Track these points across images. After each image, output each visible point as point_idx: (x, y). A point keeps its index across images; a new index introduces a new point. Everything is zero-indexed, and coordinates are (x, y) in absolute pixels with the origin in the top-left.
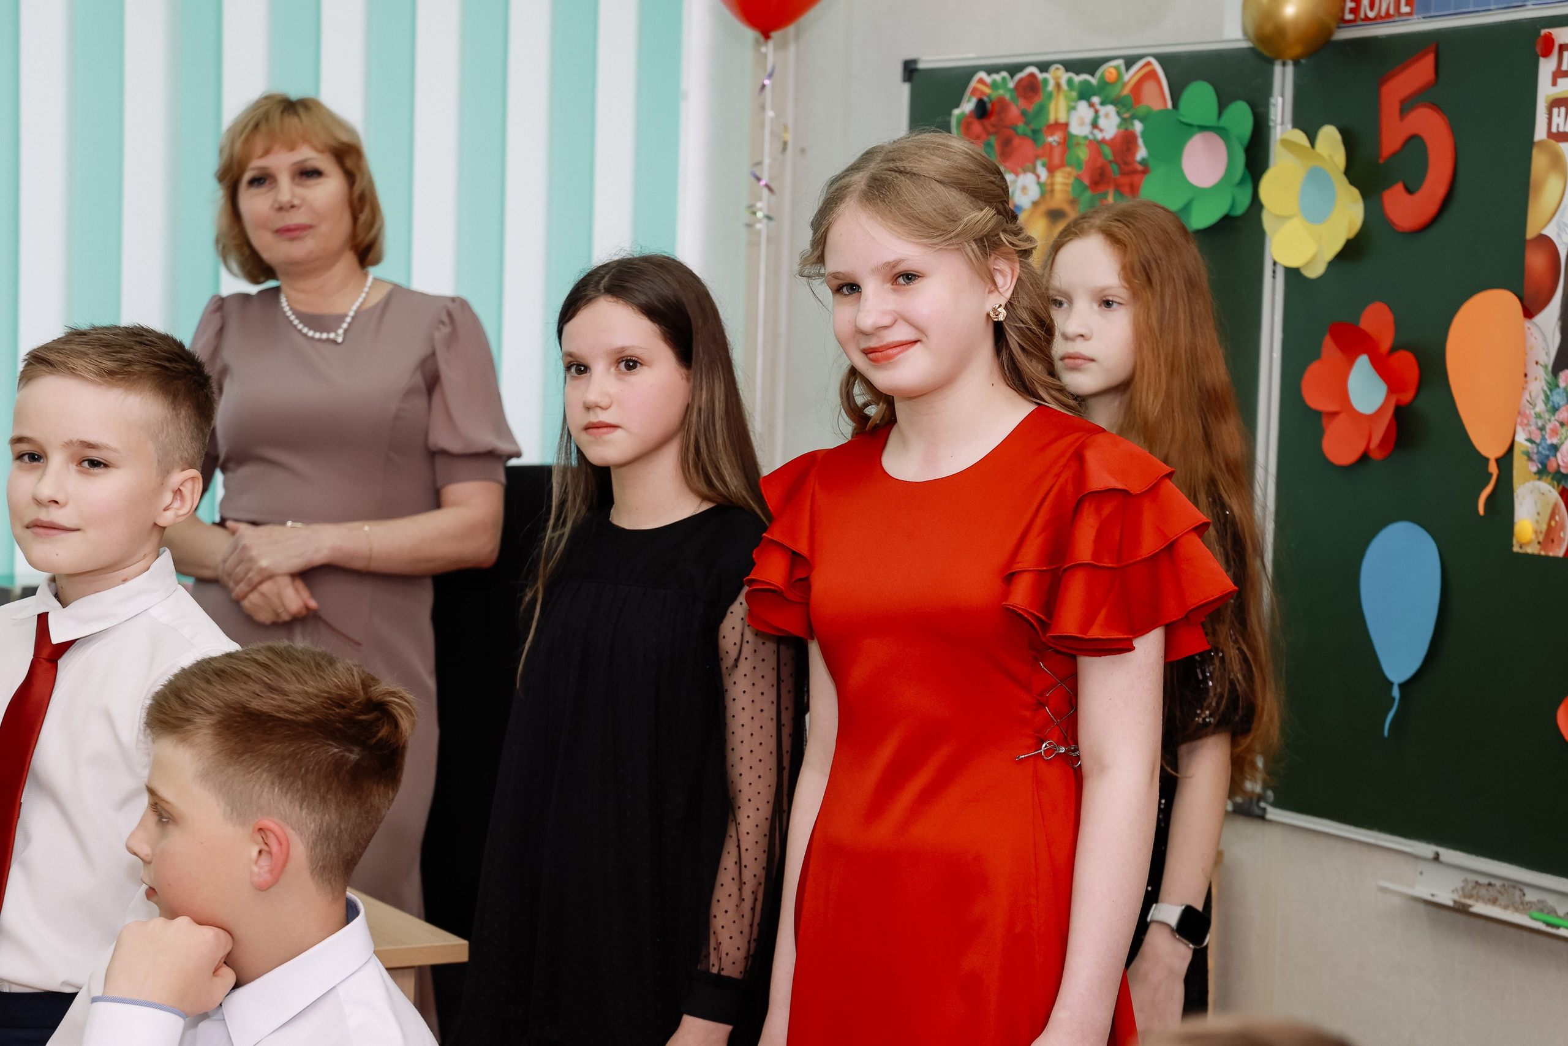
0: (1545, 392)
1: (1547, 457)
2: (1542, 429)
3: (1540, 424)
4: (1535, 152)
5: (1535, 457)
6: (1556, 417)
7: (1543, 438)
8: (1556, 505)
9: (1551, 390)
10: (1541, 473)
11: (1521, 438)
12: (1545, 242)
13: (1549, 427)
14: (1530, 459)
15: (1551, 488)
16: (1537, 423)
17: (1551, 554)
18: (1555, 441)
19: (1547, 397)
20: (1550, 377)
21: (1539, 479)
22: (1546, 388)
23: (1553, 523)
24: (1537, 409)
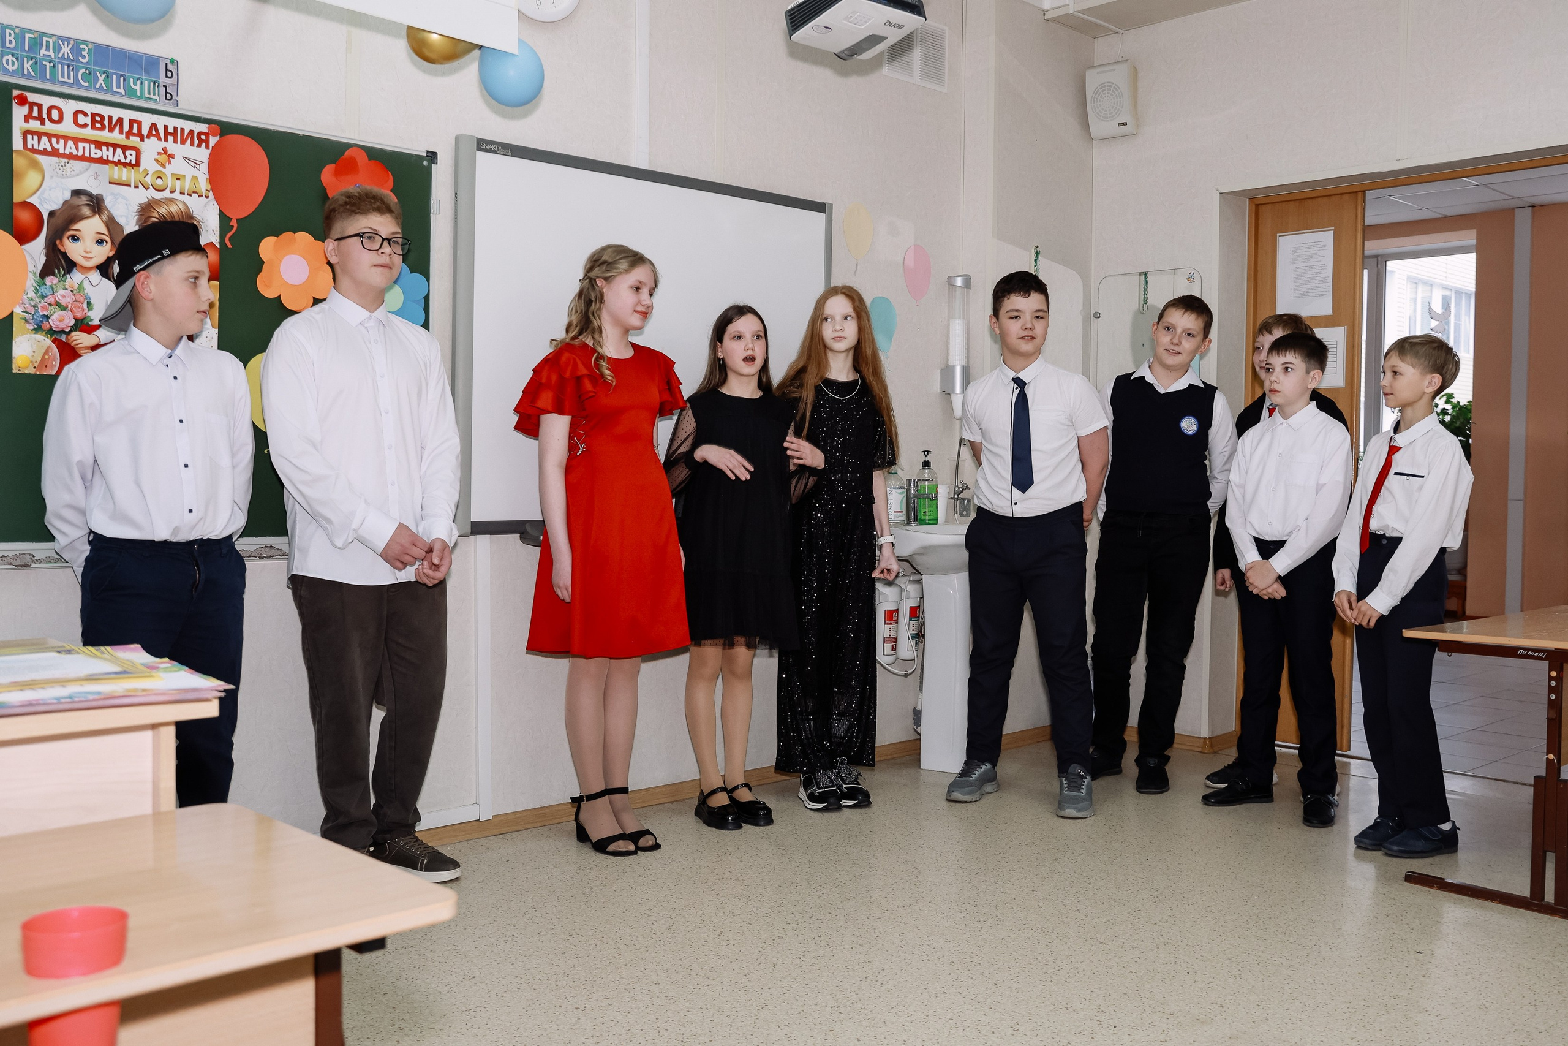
0: (35, 287)
1: (42, 322)
2: (35, 306)
3: (33, 304)
4: (14, 155)
5: (31, 321)
6: (45, 301)
7: (37, 311)
8: (49, 347)
9: (39, 286)
10: (38, 329)
11: (18, 310)
12: (27, 205)
13: (40, 306)
14: (26, 321)
15: (45, 338)
16: (30, 303)
17: (45, 373)
18: (46, 313)
19: (37, 290)
20: (38, 279)
21: (35, 333)
22: (35, 284)
23: (46, 357)
24: (29, 296)
